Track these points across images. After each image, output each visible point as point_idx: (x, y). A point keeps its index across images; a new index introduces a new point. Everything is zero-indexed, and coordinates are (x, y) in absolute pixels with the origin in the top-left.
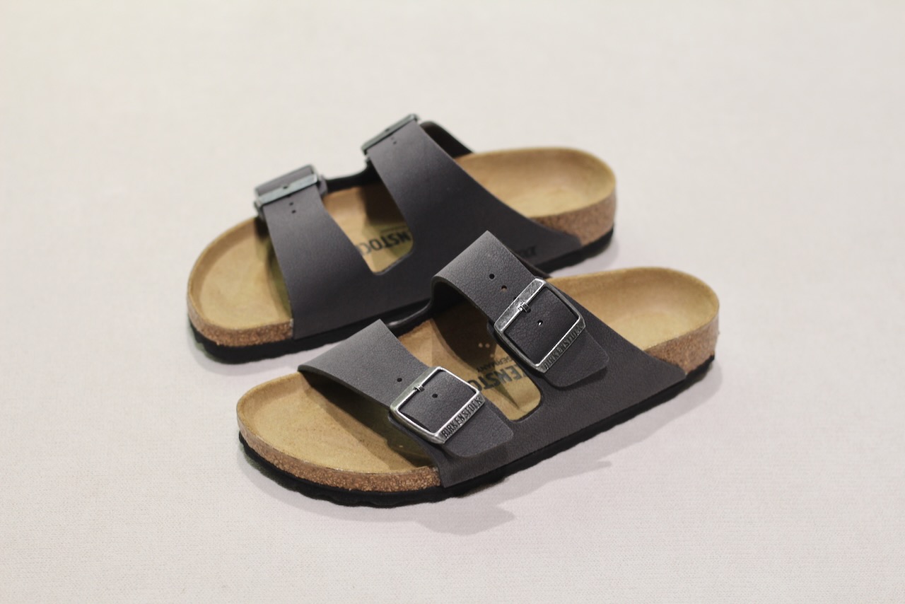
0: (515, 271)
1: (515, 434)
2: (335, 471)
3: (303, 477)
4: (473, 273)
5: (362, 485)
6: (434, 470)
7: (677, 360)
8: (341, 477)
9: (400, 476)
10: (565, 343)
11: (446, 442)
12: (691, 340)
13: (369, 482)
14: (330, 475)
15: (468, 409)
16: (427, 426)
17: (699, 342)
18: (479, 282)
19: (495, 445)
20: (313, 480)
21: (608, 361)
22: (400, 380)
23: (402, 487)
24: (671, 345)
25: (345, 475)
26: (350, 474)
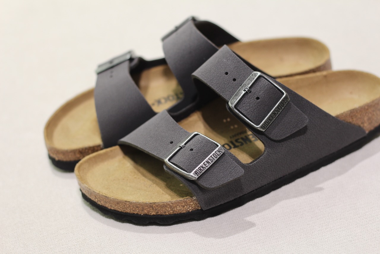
0: (241, 69)
1: (245, 171)
2: (130, 203)
3: (112, 209)
4: (215, 73)
5: (149, 211)
6: (194, 198)
7: (359, 123)
8: (135, 207)
9: (172, 203)
10: (276, 111)
11: (198, 178)
12: (367, 109)
13: (153, 209)
14: (128, 206)
15: (212, 156)
16: (185, 169)
17: (373, 111)
18: (219, 78)
19: (232, 179)
20: (119, 210)
21: (307, 121)
22: (172, 143)
23: (175, 211)
24: (353, 113)
25: (137, 205)
26: (140, 204)
